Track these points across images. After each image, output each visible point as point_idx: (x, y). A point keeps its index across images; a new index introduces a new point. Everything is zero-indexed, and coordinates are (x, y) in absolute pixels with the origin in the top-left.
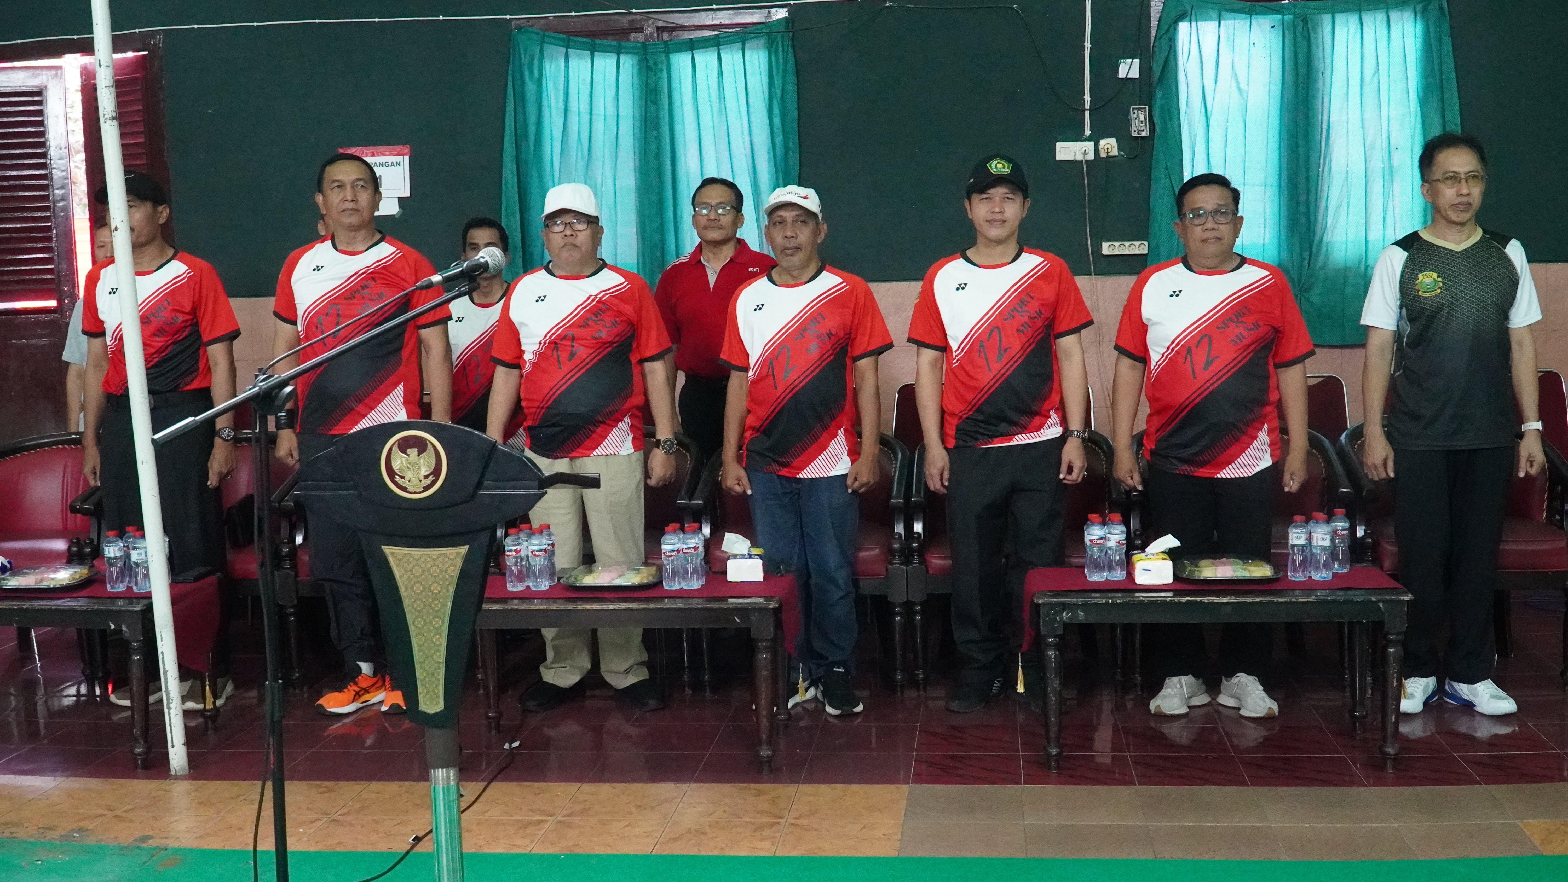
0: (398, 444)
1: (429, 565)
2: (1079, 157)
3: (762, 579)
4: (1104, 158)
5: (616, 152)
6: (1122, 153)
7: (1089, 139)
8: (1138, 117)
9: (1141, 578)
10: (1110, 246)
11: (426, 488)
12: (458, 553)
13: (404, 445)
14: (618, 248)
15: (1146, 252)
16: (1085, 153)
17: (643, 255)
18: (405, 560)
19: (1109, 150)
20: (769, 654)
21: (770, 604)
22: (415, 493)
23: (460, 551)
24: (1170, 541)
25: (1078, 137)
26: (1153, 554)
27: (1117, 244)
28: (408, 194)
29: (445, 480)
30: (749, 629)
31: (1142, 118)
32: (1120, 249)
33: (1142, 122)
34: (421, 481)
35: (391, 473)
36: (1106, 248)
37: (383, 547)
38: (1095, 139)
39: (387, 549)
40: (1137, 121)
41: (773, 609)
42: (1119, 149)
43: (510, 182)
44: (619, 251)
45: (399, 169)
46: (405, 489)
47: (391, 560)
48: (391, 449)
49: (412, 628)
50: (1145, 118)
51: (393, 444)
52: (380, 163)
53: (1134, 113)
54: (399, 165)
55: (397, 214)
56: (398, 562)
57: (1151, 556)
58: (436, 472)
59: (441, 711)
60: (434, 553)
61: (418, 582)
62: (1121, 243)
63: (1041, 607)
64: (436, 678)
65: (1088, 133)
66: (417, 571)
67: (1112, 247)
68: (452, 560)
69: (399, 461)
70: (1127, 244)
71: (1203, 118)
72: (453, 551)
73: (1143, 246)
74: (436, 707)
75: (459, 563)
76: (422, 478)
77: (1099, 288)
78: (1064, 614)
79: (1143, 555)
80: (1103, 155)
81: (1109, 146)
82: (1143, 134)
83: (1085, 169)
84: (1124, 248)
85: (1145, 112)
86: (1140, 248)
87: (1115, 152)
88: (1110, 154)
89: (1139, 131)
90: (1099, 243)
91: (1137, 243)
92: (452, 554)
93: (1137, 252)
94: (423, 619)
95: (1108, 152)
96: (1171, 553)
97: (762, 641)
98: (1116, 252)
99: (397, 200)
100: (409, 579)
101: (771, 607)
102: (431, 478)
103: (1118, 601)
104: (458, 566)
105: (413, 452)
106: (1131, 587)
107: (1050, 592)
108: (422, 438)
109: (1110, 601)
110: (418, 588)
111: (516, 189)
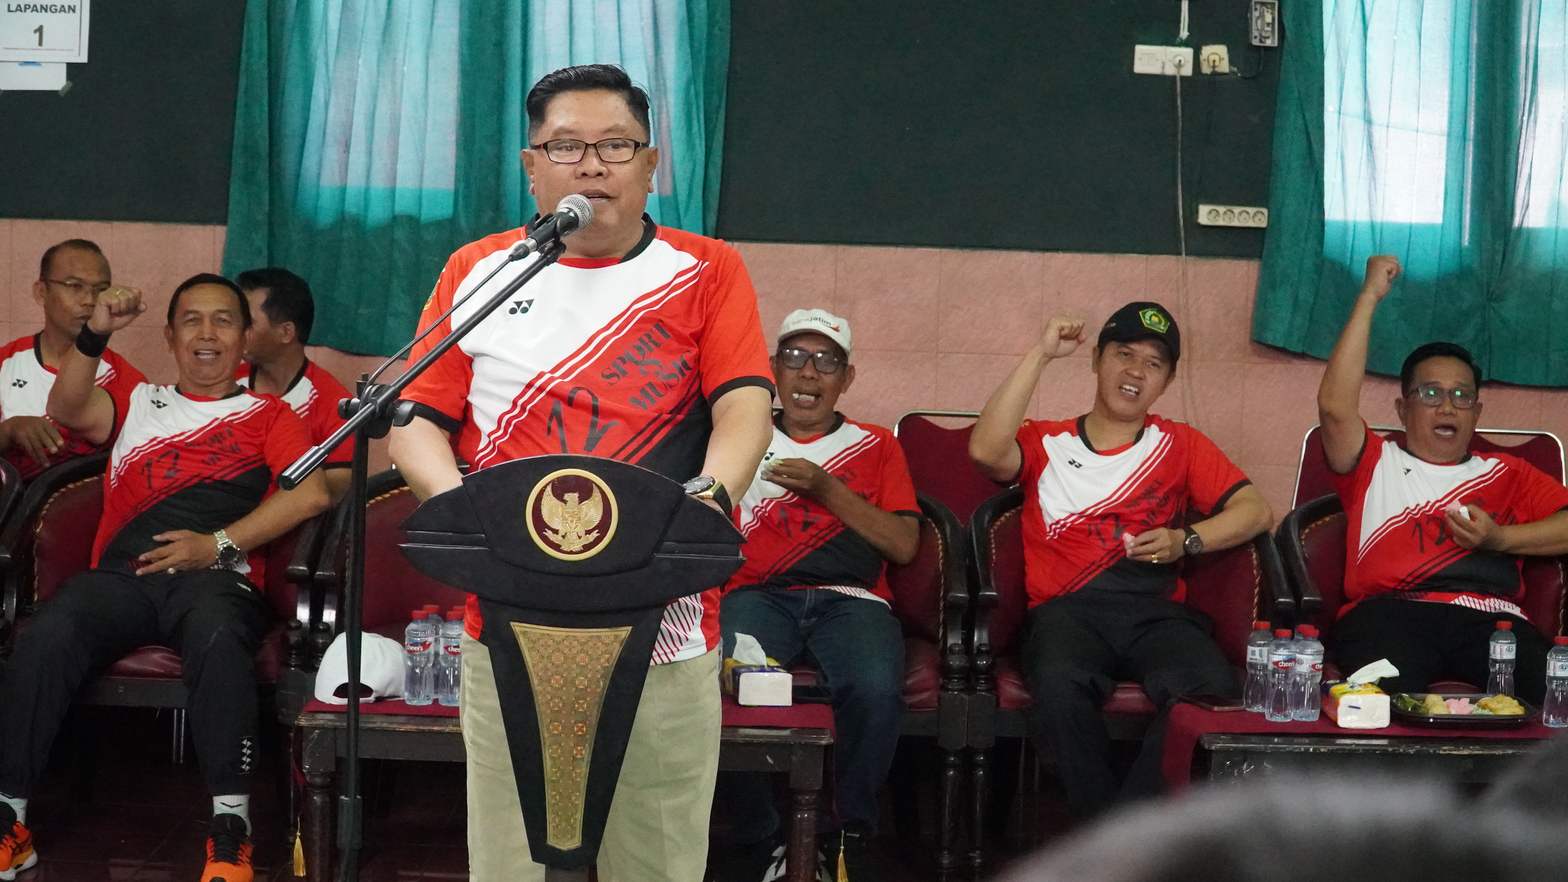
0: (552, 487)
1: (575, 651)
2: (1170, 71)
3: (790, 704)
4: (1207, 75)
5: (433, 12)
6: (1235, 69)
7: (1185, 44)
8: (1262, 16)
9: (1346, 720)
10: (1210, 212)
11: (587, 548)
12: (616, 636)
13: (560, 489)
14: (426, 165)
15: (1264, 224)
16: (1179, 65)
17: (467, 180)
18: (542, 642)
19: (1217, 63)
20: (813, 813)
21: (822, 739)
22: (571, 553)
23: (619, 633)
24: (1385, 668)
25: (1170, 39)
26: (1360, 685)
27: (1222, 209)
28: (83, 59)
29: (614, 538)
30: (786, 775)
31: (1268, 18)
32: (1227, 217)
33: (1268, 24)
34: (580, 537)
35: (541, 525)
36: (1206, 215)
37: (512, 624)
38: (1196, 43)
39: (518, 627)
40: (1259, 22)
41: (826, 747)
42: (1231, 63)
43: (256, 48)
44: (427, 172)
45: (74, 17)
46: (557, 547)
47: (522, 642)
48: (542, 491)
49: (545, 734)
50: (1273, 19)
51: (545, 487)
52: (42, 7)
53: (1256, 9)
54: (74, 11)
55: (63, 89)
56: (531, 645)
57: (1360, 688)
58: (603, 527)
59: (577, 850)
60: (582, 634)
61: (557, 673)
62: (1229, 207)
63: (1214, 755)
64: (573, 803)
65: (1184, 34)
66: (558, 658)
67: (1214, 213)
68: (607, 645)
69: (551, 508)
70: (1237, 210)
71: (1359, 25)
72: (609, 634)
73: (1259, 216)
74: (570, 843)
75: (617, 649)
76: (582, 533)
77: (1190, 275)
78: (1245, 766)
79: (1345, 687)
80: (1206, 69)
81: (1217, 58)
82: (1268, 43)
83: (1179, 89)
84: (1232, 215)
85: (1273, 8)
86: (1256, 219)
87: (1224, 67)
88: (1217, 69)
89: (1262, 39)
90: (1194, 204)
91: (1252, 210)
92: (608, 637)
93: (1251, 224)
94: (560, 722)
95: (1214, 67)
96: (1384, 685)
97: (802, 792)
98: (1221, 222)
99: (64, 67)
100: (546, 669)
101: (824, 742)
102: (595, 534)
103: (1322, 750)
104: (614, 655)
105: (572, 497)
106: (1333, 731)
107: (1224, 734)
108: (587, 480)
109: (1311, 750)
110: (554, 682)
111: (265, 60)
